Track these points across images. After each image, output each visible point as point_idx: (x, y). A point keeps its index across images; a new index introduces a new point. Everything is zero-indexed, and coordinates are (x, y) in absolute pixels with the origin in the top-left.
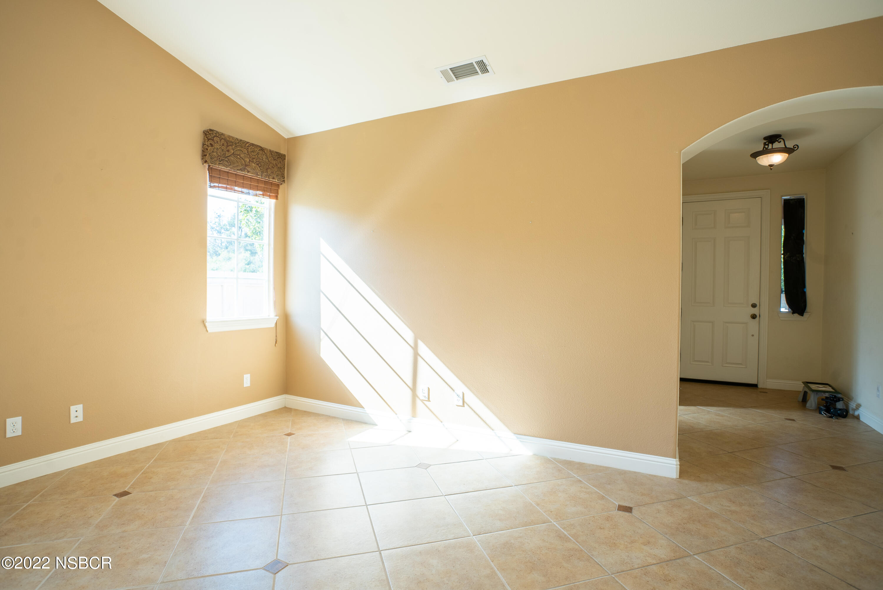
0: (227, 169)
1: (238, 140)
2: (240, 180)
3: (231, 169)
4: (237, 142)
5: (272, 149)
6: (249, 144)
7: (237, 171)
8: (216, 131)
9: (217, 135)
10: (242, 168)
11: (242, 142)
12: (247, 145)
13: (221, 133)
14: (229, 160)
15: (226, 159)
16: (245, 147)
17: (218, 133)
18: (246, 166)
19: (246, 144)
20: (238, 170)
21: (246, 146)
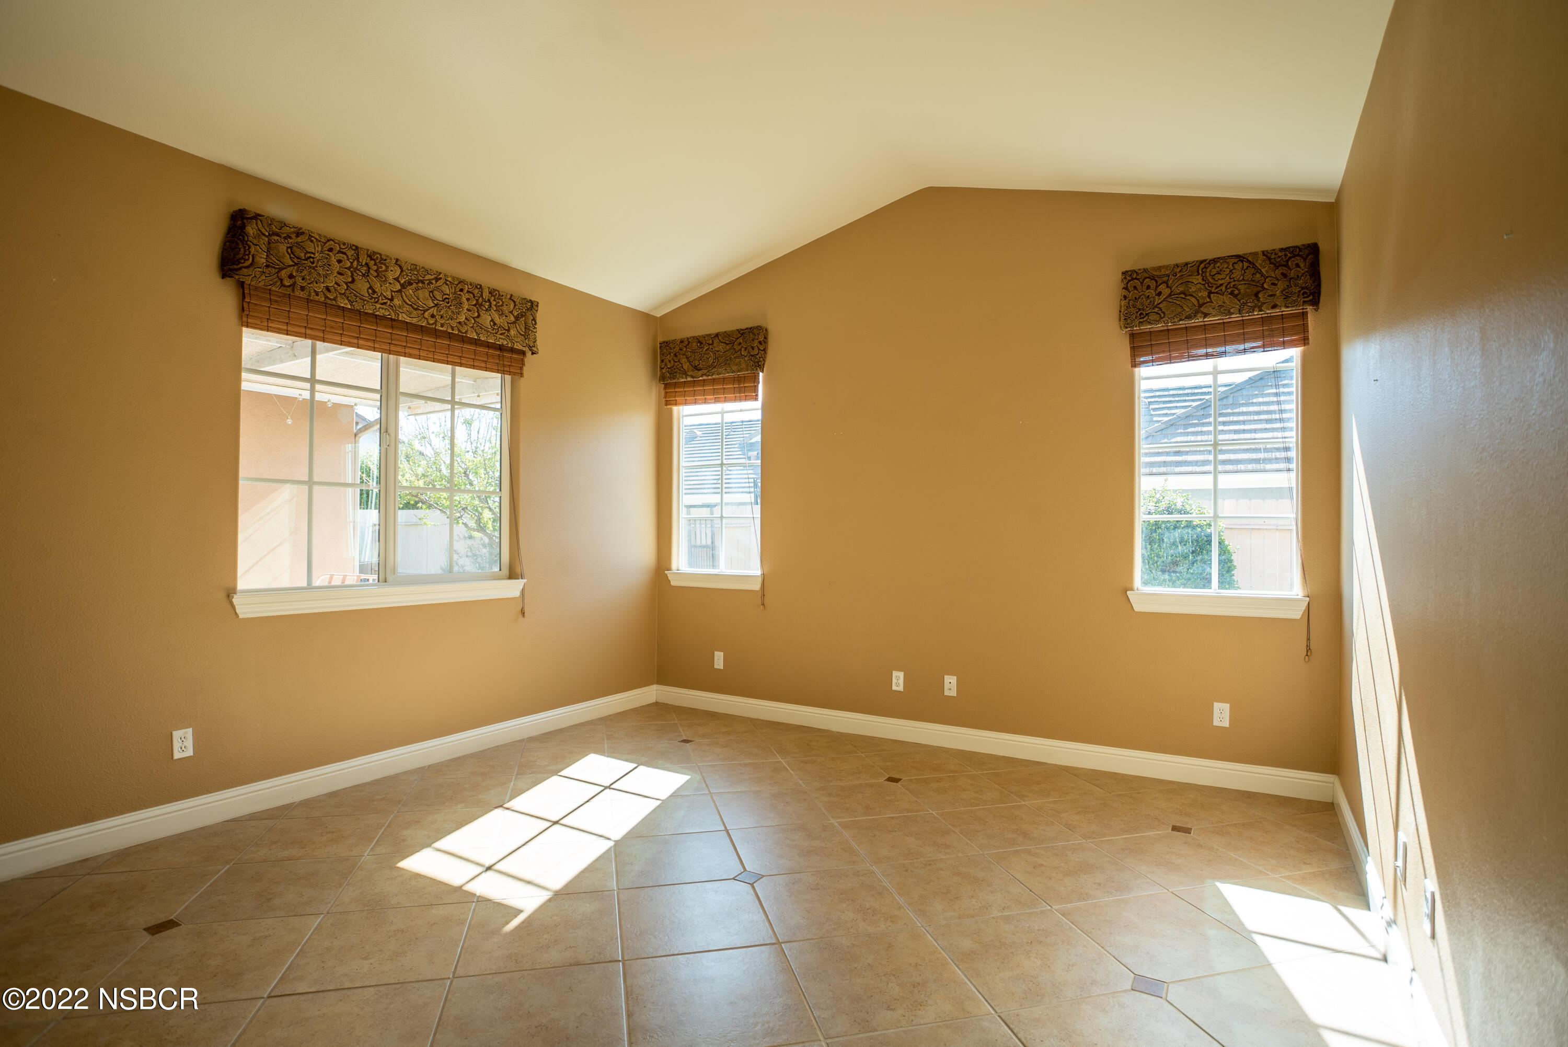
0: (1158, 326)
1: (1178, 267)
2: (1197, 335)
3: (1164, 323)
4: (1178, 270)
5: (1268, 247)
6: (1205, 263)
7: (1181, 323)
8: (1130, 271)
9: (1134, 277)
10: (1192, 313)
11: (1189, 266)
12: (1202, 266)
13: (1140, 270)
14: (1161, 310)
15: (1156, 310)
16: (1198, 271)
17: (1136, 271)
18: (1201, 307)
19: (1199, 266)
20: (1181, 320)
21: (1200, 269)
